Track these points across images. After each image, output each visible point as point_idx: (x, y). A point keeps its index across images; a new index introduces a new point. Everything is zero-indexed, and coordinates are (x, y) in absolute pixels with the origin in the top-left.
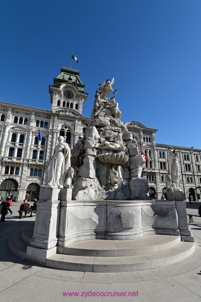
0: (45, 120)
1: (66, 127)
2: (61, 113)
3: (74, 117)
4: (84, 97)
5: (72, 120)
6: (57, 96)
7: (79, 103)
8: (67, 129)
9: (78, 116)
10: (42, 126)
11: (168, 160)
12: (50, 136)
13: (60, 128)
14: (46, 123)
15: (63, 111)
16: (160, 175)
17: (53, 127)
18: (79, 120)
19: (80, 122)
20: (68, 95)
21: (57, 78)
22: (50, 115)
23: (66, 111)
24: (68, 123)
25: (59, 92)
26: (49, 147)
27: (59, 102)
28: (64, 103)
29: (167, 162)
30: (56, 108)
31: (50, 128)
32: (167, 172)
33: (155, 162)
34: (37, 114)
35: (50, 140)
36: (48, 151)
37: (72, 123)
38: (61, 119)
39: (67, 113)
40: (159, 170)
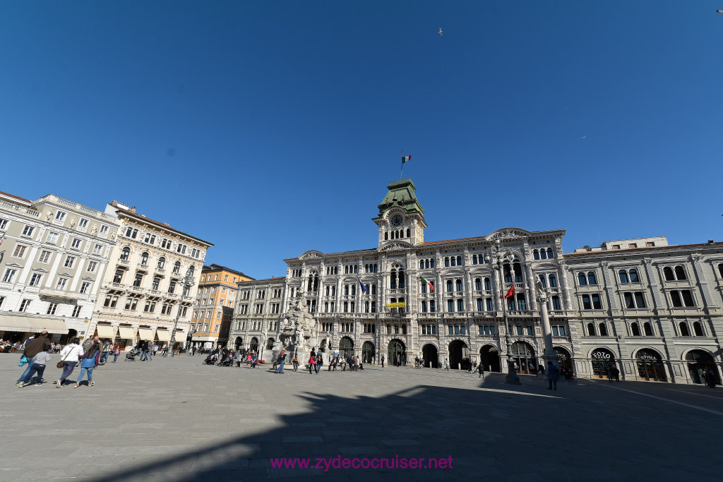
0: (373, 262)
1: (397, 266)
2: (388, 249)
3: (404, 251)
4: (416, 217)
5: (402, 254)
6: (383, 227)
7: (410, 227)
8: (399, 268)
9: (408, 247)
10: (371, 271)
11: (605, 289)
12: (379, 282)
13: (389, 270)
14: (376, 266)
15: (389, 247)
16: (582, 322)
17: (381, 270)
18: (411, 252)
19: (414, 255)
20: (396, 221)
21: (382, 204)
22: (377, 256)
23: (393, 245)
24: (399, 260)
25: (384, 222)
26: (379, 296)
27: (386, 234)
28: (392, 233)
29: (604, 293)
30: (383, 243)
31: (379, 272)
32: (606, 315)
33: (565, 297)
34: (365, 258)
35: (379, 286)
36: (379, 300)
37: (403, 258)
38: (389, 257)
39: (395, 248)
40: (580, 312)
